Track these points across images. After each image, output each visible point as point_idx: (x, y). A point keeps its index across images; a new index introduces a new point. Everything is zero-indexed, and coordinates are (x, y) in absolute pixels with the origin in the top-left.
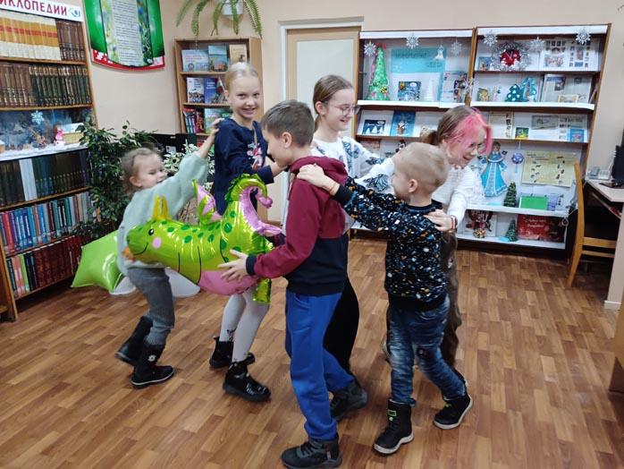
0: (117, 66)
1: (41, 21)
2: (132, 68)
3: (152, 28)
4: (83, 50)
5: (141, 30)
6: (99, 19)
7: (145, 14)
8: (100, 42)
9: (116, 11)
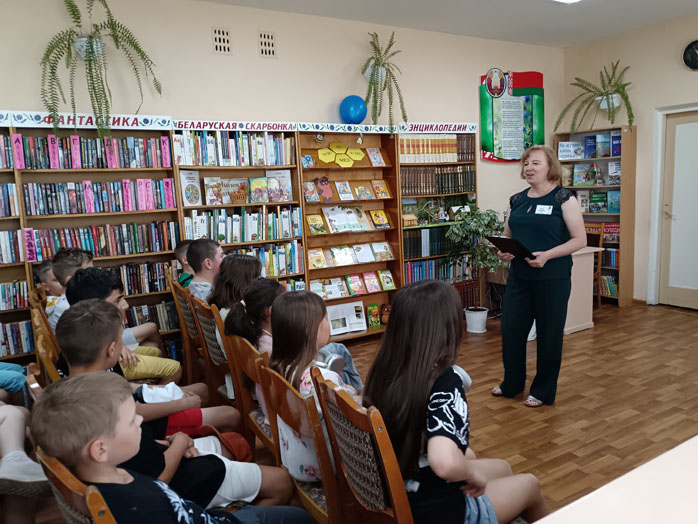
0: (500, 160)
1: (447, 137)
2: (514, 161)
3: (535, 127)
4: (474, 153)
5: (524, 130)
6: (490, 128)
7: (530, 117)
8: (489, 144)
9: (506, 120)
